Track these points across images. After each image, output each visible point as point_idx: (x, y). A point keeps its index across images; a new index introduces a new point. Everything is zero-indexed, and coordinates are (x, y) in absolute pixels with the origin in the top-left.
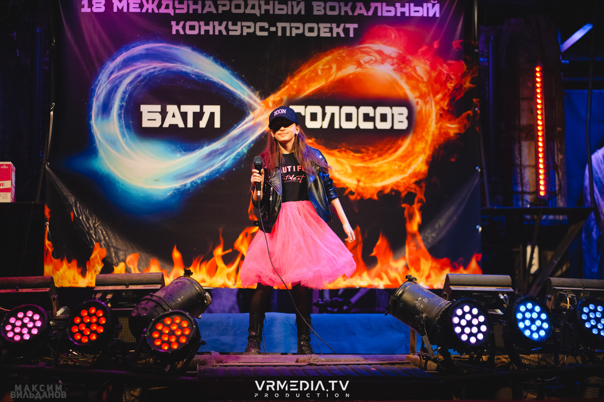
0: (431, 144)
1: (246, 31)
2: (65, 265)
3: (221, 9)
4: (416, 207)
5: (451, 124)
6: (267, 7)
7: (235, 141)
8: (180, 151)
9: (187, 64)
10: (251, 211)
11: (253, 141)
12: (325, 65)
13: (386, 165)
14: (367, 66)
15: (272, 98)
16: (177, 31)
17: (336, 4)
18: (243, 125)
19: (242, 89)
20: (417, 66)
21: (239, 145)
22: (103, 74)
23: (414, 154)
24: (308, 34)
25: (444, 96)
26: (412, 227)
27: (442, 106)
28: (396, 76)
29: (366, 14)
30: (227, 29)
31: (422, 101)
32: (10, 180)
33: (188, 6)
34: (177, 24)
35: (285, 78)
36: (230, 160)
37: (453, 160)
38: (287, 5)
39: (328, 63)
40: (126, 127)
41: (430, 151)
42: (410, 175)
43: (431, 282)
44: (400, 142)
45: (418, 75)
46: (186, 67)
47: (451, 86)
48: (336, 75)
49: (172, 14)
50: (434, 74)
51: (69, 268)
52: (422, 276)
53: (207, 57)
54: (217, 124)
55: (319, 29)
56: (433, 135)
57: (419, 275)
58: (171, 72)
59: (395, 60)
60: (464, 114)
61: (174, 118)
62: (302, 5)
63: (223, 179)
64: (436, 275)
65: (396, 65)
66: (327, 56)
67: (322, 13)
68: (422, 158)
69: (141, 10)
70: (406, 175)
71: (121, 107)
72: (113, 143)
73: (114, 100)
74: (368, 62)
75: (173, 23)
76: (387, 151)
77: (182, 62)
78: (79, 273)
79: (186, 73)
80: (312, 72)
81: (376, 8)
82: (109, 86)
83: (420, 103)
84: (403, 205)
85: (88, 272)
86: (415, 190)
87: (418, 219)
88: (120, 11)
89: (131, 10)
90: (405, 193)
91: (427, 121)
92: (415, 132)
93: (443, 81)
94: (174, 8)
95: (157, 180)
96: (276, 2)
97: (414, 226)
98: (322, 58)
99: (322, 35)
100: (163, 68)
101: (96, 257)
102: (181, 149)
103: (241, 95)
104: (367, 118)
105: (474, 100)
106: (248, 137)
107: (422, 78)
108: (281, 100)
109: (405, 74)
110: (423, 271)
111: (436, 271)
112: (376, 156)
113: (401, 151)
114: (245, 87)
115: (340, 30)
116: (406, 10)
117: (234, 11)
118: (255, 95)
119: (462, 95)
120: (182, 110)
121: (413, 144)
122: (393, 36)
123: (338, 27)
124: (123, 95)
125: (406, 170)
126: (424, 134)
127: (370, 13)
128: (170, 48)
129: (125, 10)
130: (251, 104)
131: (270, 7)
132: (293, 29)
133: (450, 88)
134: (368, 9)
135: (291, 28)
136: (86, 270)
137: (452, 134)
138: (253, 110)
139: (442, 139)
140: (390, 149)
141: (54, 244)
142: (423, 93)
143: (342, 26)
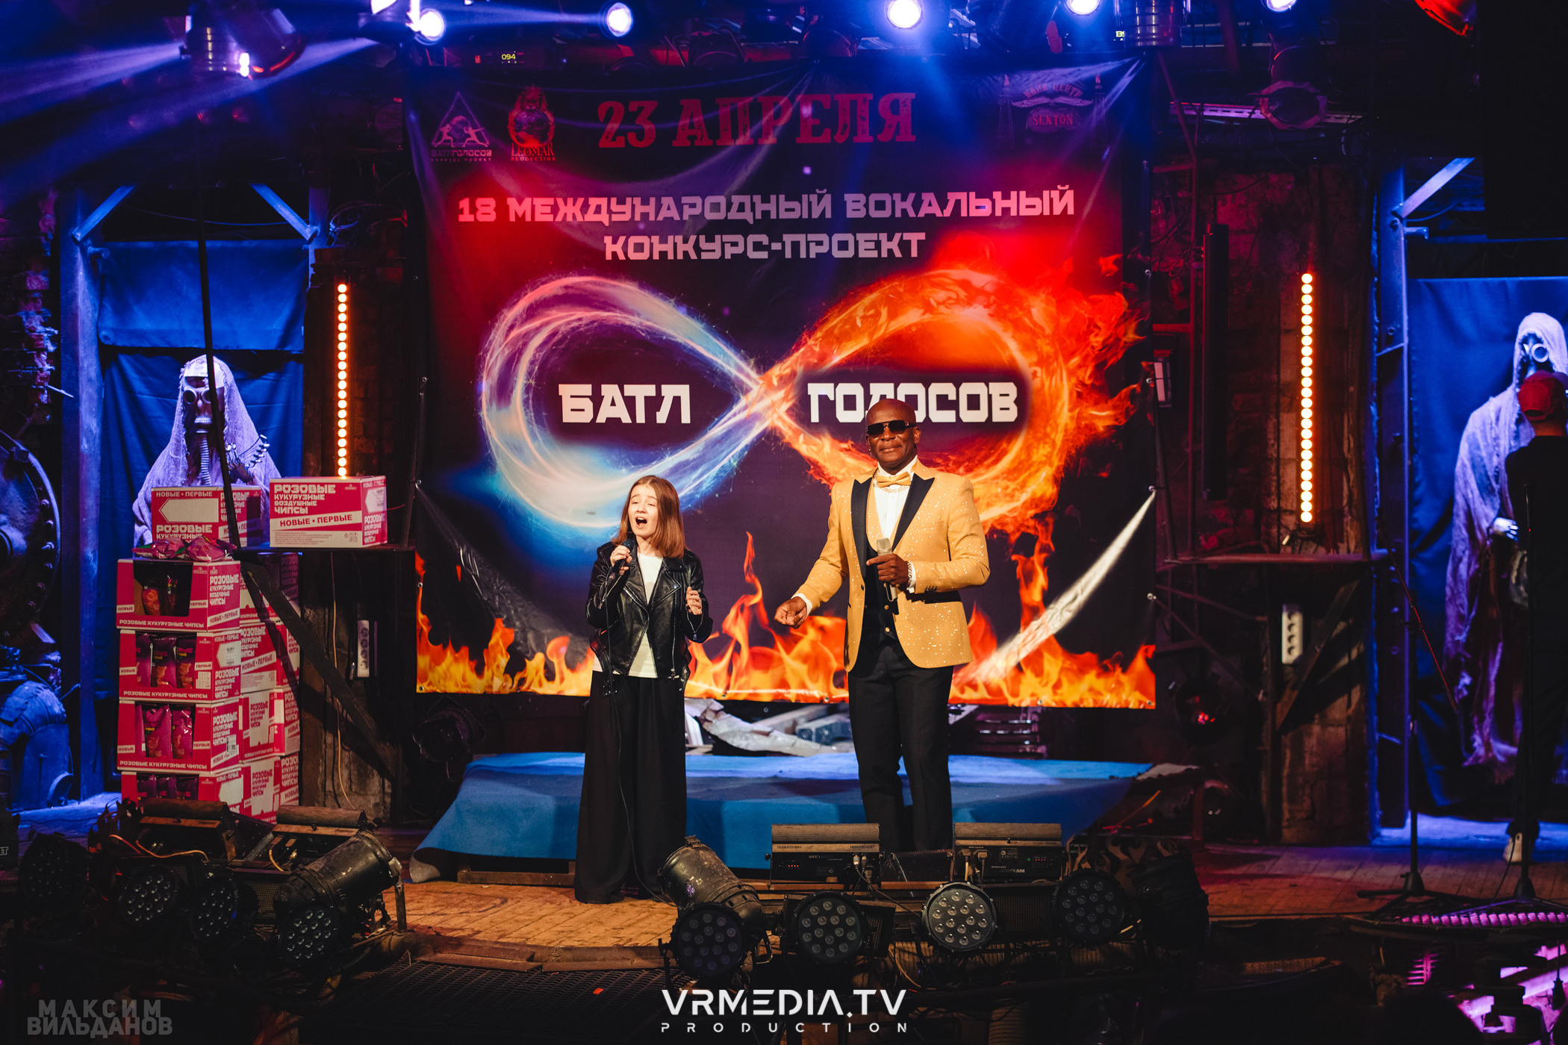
0: (1062, 446)
1: (730, 251)
2: (449, 657)
3: (688, 212)
4: (1037, 559)
5: (1098, 411)
6: (766, 207)
7: (717, 446)
8: (626, 465)
9: (632, 313)
10: (748, 568)
11: (746, 446)
12: (867, 309)
13: (981, 486)
14: (942, 309)
15: (777, 371)
16: (614, 254)
17: (885, 197)
18: (729, 419)
19: (725, 354)
20: (1034, 306)
21: (724, 453)
22: (497, 330)
23: (1030, 466)
24: (837, 254)
25: (1085, 359)
26: (1030, 595)
27: (1081, 378)
28: (996, 327)
29: (939, 214)
30: (698, 249)
31: (1044, 370)
32: (359, 509)
33: (633, 206)
34: (615, 242)
35: (799, 334)
36: (710, 479)
37: (1104, 475)
38: (801, 203)
39: (873, 305)
40: (536, 422)
41: (1060, 460)
42: (1024, 503)
43: (1061, 695)
44: (1005, 445)
45: (1035, 324)
46: (631, 317)
47: (1097, 342)
48: (888, 326)
49: (607, 224)
50: (1064, 321)
51: (456, 660)
52: (1046, 684)
53: (665, 300)
54: (686, 418)
55: (856, 243)
56: (1066, 430)
57: (1040, 683)
58: (606, 325)
59: (993, 298)
60: (1124, 391)
61: (613, 407)
62: (827, 200)
63: (699, 512)
64: (1071, 682)
65: (995, 305)
66: (871, 292)
67: (862, 214)
68: (1047, 472)
69: (555, 217)
70: (1019, 504)
71: (527, 388)
72: (517, 449)
73: (516, 376)
74: (943, 303)
75: (608, 240)
76: (981, 462)
77: (623, 309)
78: (472, 670)
79: (630, 327)
80: (845, 321)
81: (958, 203)
82: (507, 352)
83: (1039, 374)
84: (1014, 558)
85: (486, 668)
86: (1035, 529)
87: (1041, 580)
88: (521, 219)
89: (539, 218)
90: (1017, 535)
91: (1053, 407)
92: (1031, 427)
93: (1081, 333)
94: (610, 212)
95: (592, 513)
96: (782, 197)
97: (1035, 595)
98: (863, 297)
99: (862, 254)
100: (592, 319)
101: (497, 643)
102: (628, 461)
103: (724, 365)
104: (943, 403)
105: (1144, 364)
106: (739, 439)
107: (1043, 329)
108: (793, 374)
109: (1010, 320)
110: (1048, 675)
111: (1071, 674)
112: (961, 470)
113: (1006, 462)
114: (730, 353)
115: (894, 245)
116: (1011, 203)
117: (710, 216)
118: (749, 365)
119: (1120, 356)
120: (626, 394)
121: (1028, 449)
122: (988, 253)
123: (890, 239)
124: (529, 367)
125: (1017, 494)
126: (1048, 429)
127: (948, 213)
128: (603, 285)
129: (528, 218)
130: (743, 382)
131: (771, 207)
132: (812, 245)
133: (1095, 344)
134: (943, 205)
135: (808, 243)
136: (483, 664)
137: (1101, 429)
138: (746, 391)
139: (1083, 438)
140: (986, 458)
141: (432, 621)
142: (1045, 354)
143: (897, 236)
